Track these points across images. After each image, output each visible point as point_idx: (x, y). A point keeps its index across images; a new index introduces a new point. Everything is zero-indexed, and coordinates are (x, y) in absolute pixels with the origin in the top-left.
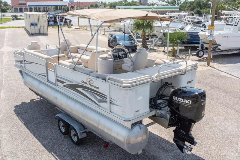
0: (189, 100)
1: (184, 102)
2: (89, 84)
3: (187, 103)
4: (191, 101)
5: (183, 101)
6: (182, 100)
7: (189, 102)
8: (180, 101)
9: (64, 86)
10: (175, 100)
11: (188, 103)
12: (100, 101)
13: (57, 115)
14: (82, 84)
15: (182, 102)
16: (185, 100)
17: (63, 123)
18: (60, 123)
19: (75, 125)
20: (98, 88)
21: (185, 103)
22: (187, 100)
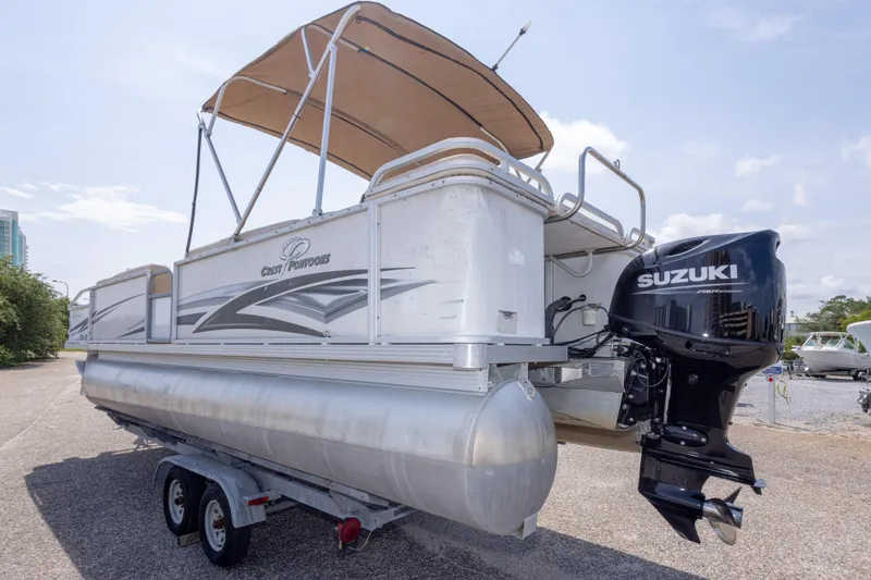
0: (722, 264)
1: (703, 278)
2: (293, 264)
3: (718, 280)
4: (734, 269)
5: (693, 278)
6: (687, 276)
7: (727, 272)
8: (676, 280)
9: (198, 330)
10: (654, 287)
11: (724, 277)
12: (331, 313)
13: (166, 459)
14: (263, 282)
15: (690, 283)
16: (704, 270)
17: (180, 490)
18: (173, 489)
19: (225, 477)
20: (325, 259)
21: (707, 281)
22: (712, 268)
